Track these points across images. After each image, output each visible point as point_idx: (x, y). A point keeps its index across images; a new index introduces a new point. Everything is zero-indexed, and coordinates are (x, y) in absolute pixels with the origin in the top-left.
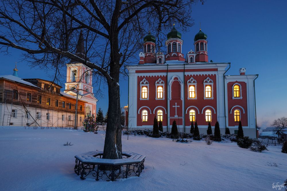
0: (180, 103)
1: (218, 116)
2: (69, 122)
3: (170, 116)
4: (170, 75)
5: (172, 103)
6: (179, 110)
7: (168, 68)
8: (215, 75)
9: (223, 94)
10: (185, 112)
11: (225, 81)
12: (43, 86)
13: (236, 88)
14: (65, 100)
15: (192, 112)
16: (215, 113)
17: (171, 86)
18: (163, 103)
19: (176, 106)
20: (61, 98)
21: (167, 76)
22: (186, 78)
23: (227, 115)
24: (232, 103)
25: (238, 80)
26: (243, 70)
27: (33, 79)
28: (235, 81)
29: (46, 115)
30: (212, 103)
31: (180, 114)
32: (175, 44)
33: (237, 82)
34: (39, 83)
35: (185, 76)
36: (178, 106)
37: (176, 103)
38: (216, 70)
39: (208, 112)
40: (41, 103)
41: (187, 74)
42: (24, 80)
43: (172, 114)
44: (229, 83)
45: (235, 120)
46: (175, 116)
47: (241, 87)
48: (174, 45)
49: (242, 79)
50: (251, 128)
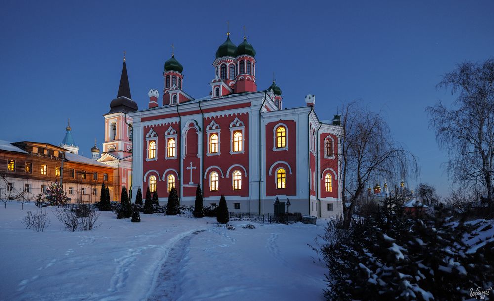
0: (196, 164)
1: (250, 181)
2: (83, 197)
3: (184, 183)
4: (184, 119)
5: (186, 164)
6: (196, 172)
7: (178, 110)
8: (247, 113)
9: (259, 144)
10: (204, 176)
11: (262, 121)
12: (35, 150)
13: (281, 132)
14: (75, 167)
15: (215, 176)
16: (246, 175)
17: (184, 137)
18: (174, 164)
19: (191, 168)
20: (66, 164)
21: (180, 122)
22: (206, 122)
23: (264, 178)
24: (273, 156)
25: (283, 119)
26: (310, 98)
27: (20, 142)
28: (277, 120)
29: (40, 187)
30: (242, 160)
31: (196, 180)
32: (224, 66)
33: (281, 121)
34: (28, 146)
35: (204, 119)
36: (193, 168)
37: (191, 163)
38: (249, 105)
39: (237, 175)
40: (31, 172)
41: (206, 115)
42: (14, 144)
43: (186, 181)
44: (269, 124)
45: (279, 186)
46: (190, 183)
47: (287, 130)
48: (223, 68)
49: (288, 116)
50: (300, 198)
